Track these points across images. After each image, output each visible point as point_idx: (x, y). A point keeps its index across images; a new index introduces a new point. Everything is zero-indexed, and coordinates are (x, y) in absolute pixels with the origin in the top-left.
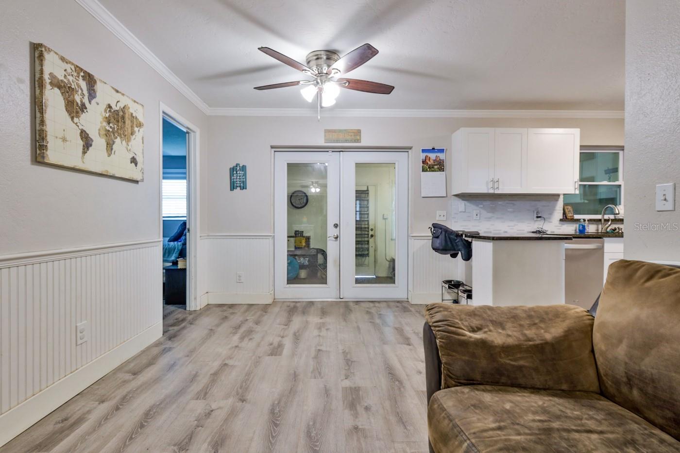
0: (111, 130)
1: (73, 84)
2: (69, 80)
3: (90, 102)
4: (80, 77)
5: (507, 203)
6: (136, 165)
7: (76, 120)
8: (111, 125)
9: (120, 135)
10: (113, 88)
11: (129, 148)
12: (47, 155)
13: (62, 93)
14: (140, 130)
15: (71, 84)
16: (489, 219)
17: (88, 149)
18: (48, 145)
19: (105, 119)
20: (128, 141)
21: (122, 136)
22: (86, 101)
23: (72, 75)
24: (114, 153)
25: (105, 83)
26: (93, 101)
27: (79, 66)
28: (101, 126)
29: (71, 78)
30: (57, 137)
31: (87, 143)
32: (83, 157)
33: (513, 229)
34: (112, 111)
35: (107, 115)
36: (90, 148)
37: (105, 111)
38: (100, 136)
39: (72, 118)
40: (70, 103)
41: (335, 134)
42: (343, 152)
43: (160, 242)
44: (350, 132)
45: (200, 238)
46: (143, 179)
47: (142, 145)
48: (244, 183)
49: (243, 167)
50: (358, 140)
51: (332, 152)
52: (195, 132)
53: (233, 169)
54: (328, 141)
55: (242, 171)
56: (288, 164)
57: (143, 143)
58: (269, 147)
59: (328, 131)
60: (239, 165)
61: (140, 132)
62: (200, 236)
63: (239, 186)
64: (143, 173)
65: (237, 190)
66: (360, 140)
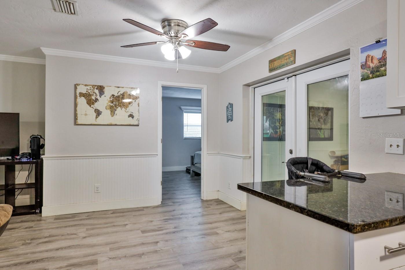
0: (114, 105)
1: (91, 93)
2: (89, 92)
3: (100, 97)
4: (95, 89)
6: (133, 118)
7: (92, 106)
8: (114, 103)
9: (121, 106)
10: (115, 87)
11: (127, 111)
12: (77, 122)
13: (85, 98)
14: (136, 100)
15: (90, 93)
17: (99, 116)
18: (78, 118)
19: (110, 102)
20: (126, 108)
21: (122, 106)
22: (98, 97)
23: (91, 90)
24: (116, 115)
25: (110, 86)
26: (103, 96)
27: (94, 85)
28: (107, 105)
29: (90, 91)
30: (82, 114)
31: (98, 113)
32: (96, 120)
34: (115, 97)
35: (111, 100)
36: (100, 116)
37: (110, 98)
38: (106, 109)
39: (90, 106)
40: (89, 100)
41: (275, 62)
42: (296, 75)
43: (157, 155)
44: (286, 56)
45: (208, 154)
46: (139, 124)
47: (138, 107)
48: (232, 116)
49: (231, 105)
50: (292, 62)
51: (288, 78)
52: (203, 88)
53: (227, 107)
54: (271, 70)
55: (230, 108)
56: (262, 96)
57: (139, 106)
58: (242, 86)
59: (271, 62)
60: (230, 103)
61: (136, 101)
62: (208, 153)
63: (230, 119)
64: (138, 121)
65: (230, 122)
66: (293, 62)
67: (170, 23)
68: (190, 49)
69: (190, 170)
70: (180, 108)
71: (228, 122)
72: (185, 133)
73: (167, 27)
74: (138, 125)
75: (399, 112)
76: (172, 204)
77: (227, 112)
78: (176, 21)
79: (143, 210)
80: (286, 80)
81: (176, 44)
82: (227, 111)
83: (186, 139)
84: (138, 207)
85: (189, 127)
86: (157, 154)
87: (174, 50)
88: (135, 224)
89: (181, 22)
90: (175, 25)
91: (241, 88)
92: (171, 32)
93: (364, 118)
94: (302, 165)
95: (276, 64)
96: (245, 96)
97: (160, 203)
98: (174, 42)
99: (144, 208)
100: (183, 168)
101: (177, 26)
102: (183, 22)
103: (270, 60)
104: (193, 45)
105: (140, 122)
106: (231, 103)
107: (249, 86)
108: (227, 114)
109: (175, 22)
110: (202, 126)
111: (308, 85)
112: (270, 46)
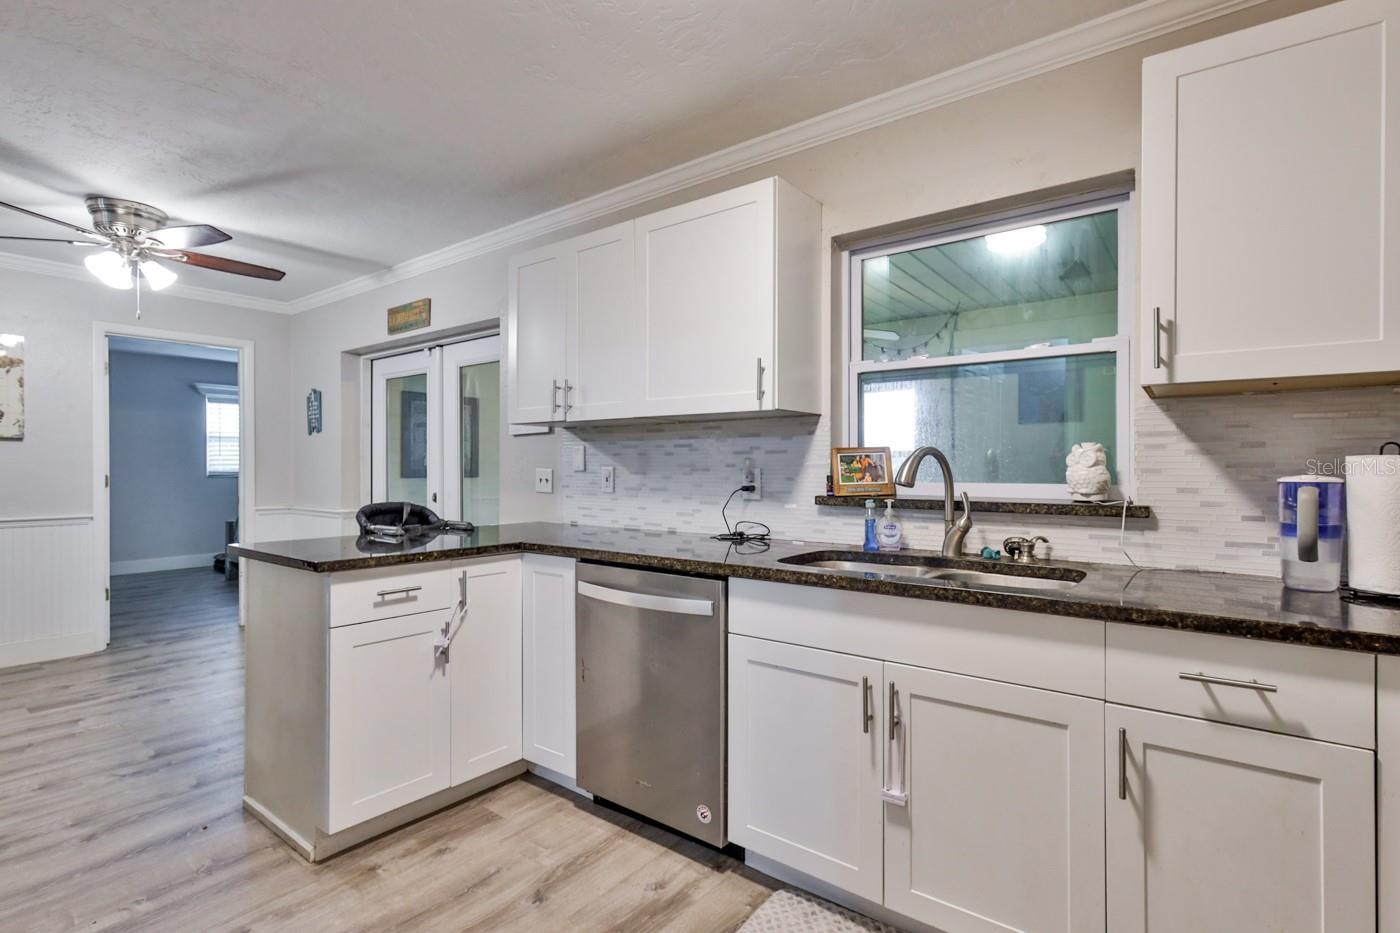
5: (676, 446)
14: (12, 369)
16: (634, 491)
33: (689, 523)
41: (399, 316)
42: (442, 346)
43: (92, 518)
44: (415, 308)
45: (258, 513)
46: (23, 434)
47: (20, 389)
48: (319, 420)
49: (318, 394)
50: (424, 321)
51: (430, 349)
52: (242, 348)
53: (309, 398)
54: (392, 330)
55: (316, 400)
56: (388, 380)
57: (21, 386)
58: (339, 354)
59: (392, 312)
60: (315, 391)
61: (10, 373)
62: (257, 510)
63: (315, 427)
64: (20, 426)
65: (314, 434)
66: (426, 322)
67: (112, 205)
68: (175, 270)
69: (223, 562)
70: (195, 389)
71: (310, 433)
72: (211, 460)
73: (105, 213)
74: (20, 439)
75: (546, 429)
76: (146, 644)
77: (309, 410)
78: (129, 204)
79: (40, 669)
80: (426, 351)
81: (133, 255)
82: (309, 407)
83: (214, 476)
84: (20, 666)
85: (225, 443)
86: (90, 515)
87: (127, 265)
88: (9, 698)
89: (142, 207)
90: (128, 214)
91: (337, 360)
92: (114, 228)
93: (516, 436)
94: (393, 516)
95: (401, 319)
96: (349, 376)
97: (104, 647)
98: (125, 249)
99: (42, 663)
100: (207, 559)
101: (132, 217)
102: (149, 209)
103: (391, 307)
104: (185, 259)
105: (25, 429)
106: (318, 389)
107: (360, 355)
108: (309, 415)
109: (127, 207)
110: (242, 439)
111: (461, 368)
112: (389, 279)
